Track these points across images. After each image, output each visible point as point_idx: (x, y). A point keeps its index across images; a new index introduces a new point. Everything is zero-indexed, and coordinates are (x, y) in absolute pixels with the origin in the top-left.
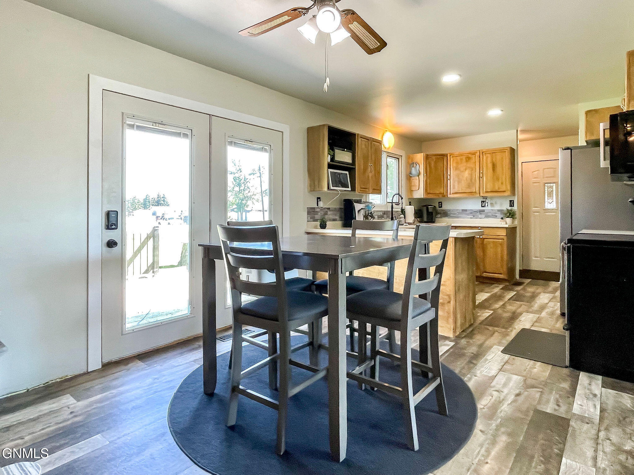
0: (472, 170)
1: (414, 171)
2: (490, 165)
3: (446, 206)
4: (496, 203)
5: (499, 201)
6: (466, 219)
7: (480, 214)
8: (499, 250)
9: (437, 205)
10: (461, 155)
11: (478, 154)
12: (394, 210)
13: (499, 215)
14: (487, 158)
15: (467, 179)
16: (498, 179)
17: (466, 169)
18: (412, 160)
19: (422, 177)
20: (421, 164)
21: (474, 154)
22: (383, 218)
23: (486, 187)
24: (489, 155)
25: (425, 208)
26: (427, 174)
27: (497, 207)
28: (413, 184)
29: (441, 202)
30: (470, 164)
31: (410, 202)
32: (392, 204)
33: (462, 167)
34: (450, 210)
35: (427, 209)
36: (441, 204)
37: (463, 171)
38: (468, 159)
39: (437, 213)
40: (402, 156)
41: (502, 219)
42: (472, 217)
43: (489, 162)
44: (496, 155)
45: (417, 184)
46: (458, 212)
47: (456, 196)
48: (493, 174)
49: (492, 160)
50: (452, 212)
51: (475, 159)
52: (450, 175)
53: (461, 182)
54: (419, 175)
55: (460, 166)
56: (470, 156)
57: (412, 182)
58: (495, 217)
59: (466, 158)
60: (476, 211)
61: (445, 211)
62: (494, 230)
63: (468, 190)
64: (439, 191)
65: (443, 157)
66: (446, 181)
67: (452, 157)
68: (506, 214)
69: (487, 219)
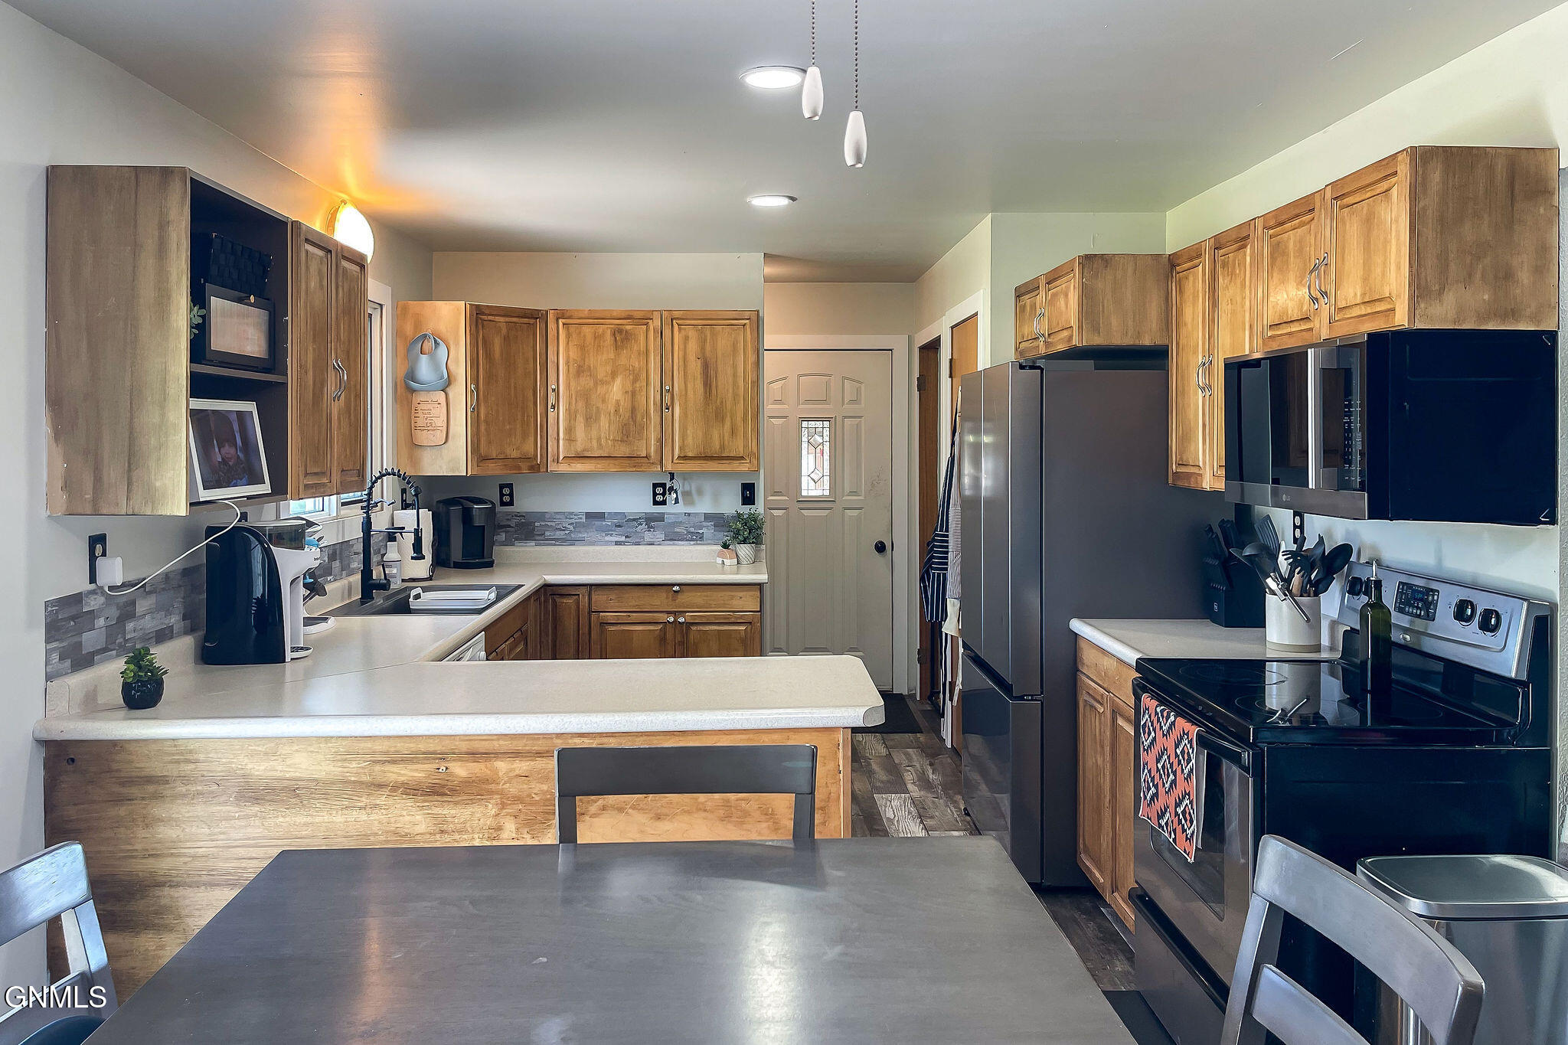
0: (637, 377)
1: (425, 369)
2: (695, 367)
3: (530, 501)
4: (700, 492)
5: (708, 486)
6: (603, 548)
7: (650, 527)
9: (498, 499)
10: (597, 318)
11: (658, 321)
13: (708, 531)
14: (687, 338)
15: (617, 410)
16: (719, 416)
17: (614, 375)
18: (418, 324)
19: (459, 393)
20: (457, 344)
21: (644, 319)
22: (331, 575)
23: (683, 437)
24: (691, 331)
26: (477, 388)
27: (704, 506)
28: (421, 422)
29: (510, 486)
30: (629, 358)
31: (404, 491)
33: (601, 363)
34: (542, 516)
35: (467, 516)
36: (506, 491)
37: (603, 382)
38: (622, 338)
39: (498, 527)
40: (381, 305)
41: (725, 546)
42: (623, 539)
43: (692, 357)
44: (714, 335)
45: (441, 422)
46: (573, 521)
47: (579, 467)
48: (706, 398)
49: (703, 349)
50: (549, 524)
51: (645, 339)
52: (557, 391)
53: (597, 419)
54: (446, 386)
55: (591, 361)
56: (628, 327)
57: (420, 414)
58: (697, 540)
59: (614, 334)
60: (634, 520)
61: (524, 516)
62: (723, 594)
63: (623, 450)
64: (518, 449)
65: (532, 321)
66: (544, 411)
67: (564, 324)
68: (737, 533)
69: (674, 547)
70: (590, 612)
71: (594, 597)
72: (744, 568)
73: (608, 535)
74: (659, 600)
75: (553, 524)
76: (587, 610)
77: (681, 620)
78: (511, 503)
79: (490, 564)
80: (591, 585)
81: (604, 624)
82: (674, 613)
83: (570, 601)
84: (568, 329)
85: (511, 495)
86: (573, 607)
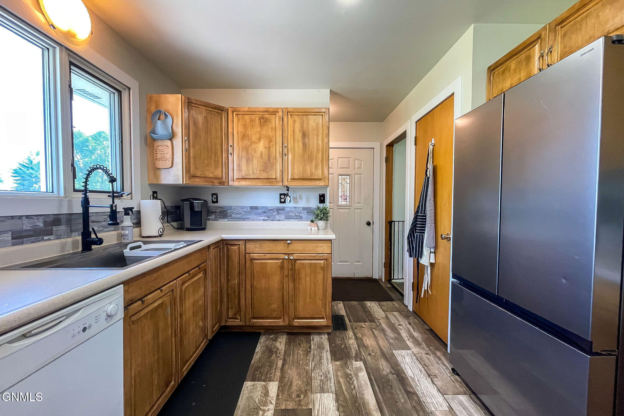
0: (270, 141)
1: (160, 129)
2: (299, 135)
3: (224, 201)
4: (301, 198)
5: (304, 195)
6: (257, 222)
7: (278, 213)
8: (320, 277)
9: (209, 199)
10: (251, 112)
11: (280, 114)
12: (91, 210)
13: (304, 215)
14: (295, 121)
15: (261, 156)
16: (310, 159)
17: (260, 139)
18: (157, 105)
19: (178, 142)
20: (177, 117)
21: (274, 112)
23: (293, 169)
24: (297, 118)
25: (186, 205)
26: (189, 139)
27: (302, 204)
28: (159, 156)
30: (267, 131)
31: (154, 192)
32: (85, 194)
33: (254, 133)
34: (230, 208)
35: (192, 206)
36: (215, 196)
37: (254, 143)
38: (264, 121)
39: (209, 212)
40: (128, 87)
41: (312, 221)
42: (266, 218)
43: (297, 131)
44: (308, 120)
45: (169, 156)
46: (244, 210)
47: (243, 183)
48: (303, 150)
49: (302, 127)
50: (233, 211)
51: (275, 121)
52: (232, 146)
53: (252, 161)
54: (172, 137)
55: (249, 132)
56: (267, 116)
57: (158, 152)
58: (299, 219)
59: (260, 119)
60: (271, 210)
61: (222, 208)
62: (312, 245)
63: (264, 175)
64: (212, 173)
65: (220, 112)
66: (227, 157)
67: (236, 114)
68: (317, 216)
69: (289, 222)
70: (245, 253)
71: (248, 246)
72: (321, 232)
73: (259, 216)
74: (280, 248)
75: (235, 211)
76: (244, 253)
77: (291, 258)
78: (217, 202)
79: (204, 229)
80: (246, 240)
81: (252, 259)
82: (288, 254)
83: (235, 248)
84: (238, 117)
85: (217, 198)
86: (237, 250)
